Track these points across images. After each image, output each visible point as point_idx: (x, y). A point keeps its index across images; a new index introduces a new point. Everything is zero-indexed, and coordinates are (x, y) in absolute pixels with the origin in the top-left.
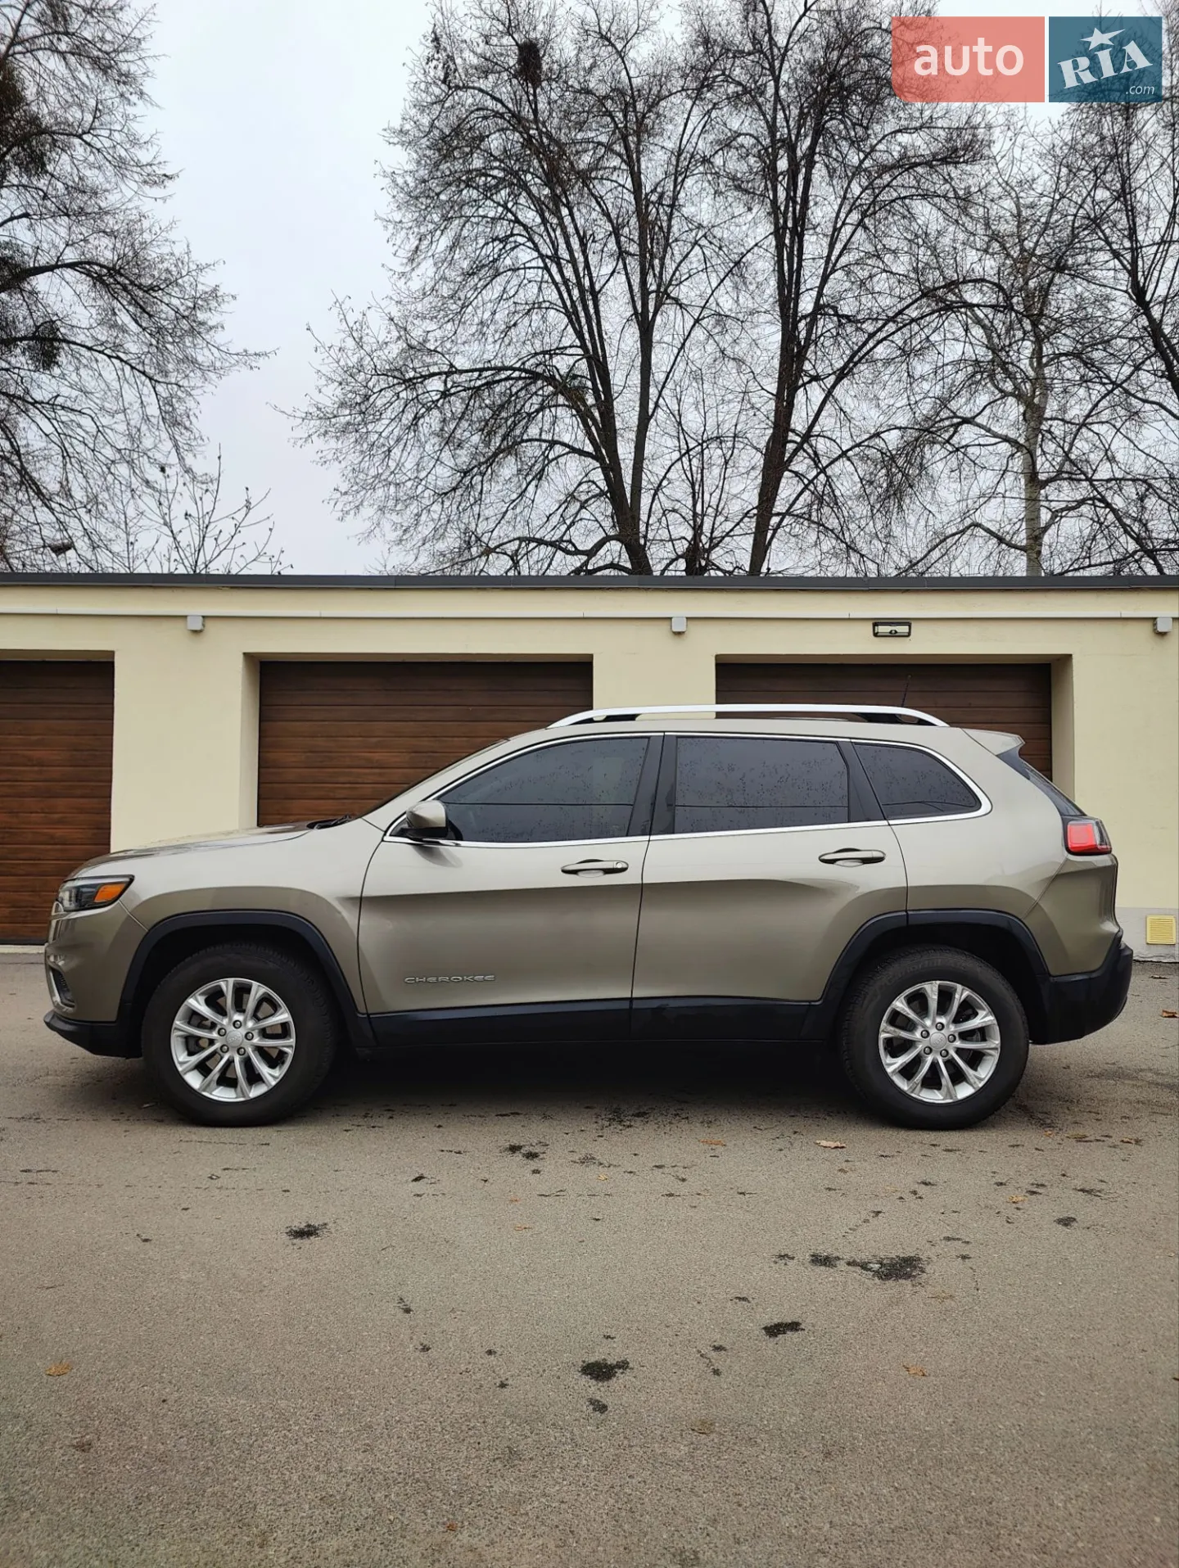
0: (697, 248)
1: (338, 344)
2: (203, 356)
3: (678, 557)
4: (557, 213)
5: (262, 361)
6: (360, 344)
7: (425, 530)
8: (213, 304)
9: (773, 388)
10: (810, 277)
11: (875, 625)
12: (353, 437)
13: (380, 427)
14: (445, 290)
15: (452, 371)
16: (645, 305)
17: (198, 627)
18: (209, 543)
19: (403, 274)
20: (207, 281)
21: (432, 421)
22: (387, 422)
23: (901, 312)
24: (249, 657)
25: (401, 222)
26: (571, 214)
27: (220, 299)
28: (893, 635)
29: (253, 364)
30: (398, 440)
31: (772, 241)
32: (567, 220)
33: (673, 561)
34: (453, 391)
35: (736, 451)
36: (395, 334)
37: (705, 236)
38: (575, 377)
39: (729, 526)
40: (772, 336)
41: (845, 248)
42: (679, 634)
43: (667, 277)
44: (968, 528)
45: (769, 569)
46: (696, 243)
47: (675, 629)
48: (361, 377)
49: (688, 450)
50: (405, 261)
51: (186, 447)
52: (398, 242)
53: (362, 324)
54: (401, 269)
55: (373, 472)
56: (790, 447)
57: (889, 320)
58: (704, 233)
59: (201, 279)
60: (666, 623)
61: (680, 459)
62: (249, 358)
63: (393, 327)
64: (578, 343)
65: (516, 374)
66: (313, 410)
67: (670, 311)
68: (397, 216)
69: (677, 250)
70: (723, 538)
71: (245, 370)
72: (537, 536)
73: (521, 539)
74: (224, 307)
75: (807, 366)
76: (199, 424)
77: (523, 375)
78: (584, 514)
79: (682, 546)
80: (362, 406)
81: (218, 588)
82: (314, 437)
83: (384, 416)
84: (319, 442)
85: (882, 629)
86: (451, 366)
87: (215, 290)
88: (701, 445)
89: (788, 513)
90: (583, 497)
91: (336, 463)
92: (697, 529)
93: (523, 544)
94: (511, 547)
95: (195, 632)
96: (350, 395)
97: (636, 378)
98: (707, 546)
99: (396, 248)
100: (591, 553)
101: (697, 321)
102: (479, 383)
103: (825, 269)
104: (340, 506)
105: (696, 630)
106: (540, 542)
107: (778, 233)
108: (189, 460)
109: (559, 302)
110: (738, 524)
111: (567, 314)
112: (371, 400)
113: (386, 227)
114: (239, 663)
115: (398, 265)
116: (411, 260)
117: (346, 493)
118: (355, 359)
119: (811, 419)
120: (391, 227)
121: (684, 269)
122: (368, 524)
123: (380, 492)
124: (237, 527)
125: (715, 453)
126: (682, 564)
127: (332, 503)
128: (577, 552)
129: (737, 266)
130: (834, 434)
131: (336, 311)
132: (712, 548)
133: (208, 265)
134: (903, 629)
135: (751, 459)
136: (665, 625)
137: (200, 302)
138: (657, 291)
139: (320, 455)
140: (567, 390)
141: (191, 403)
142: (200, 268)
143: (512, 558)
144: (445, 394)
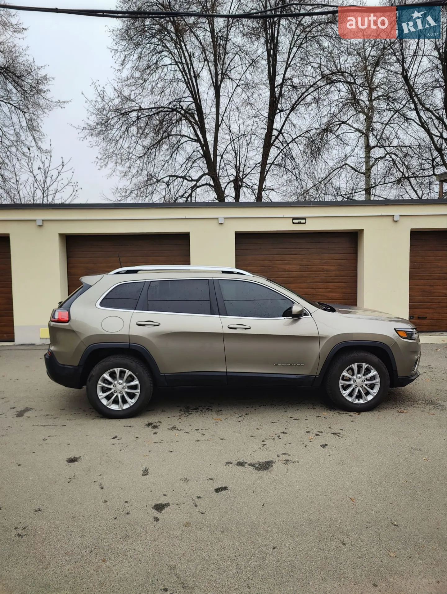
0: (237, 55)
1: (94, 99)
2: (42, 102)
3: (231, 182)
4: (180, 45)
5: (66, 105)
6: (103, 100)
7: (134, 171)
8: (45, 82)
10: (280, 68)
11: (293, 219)
12: (102, 136)
13: (113, 132)
14: (137, 74)
15: (141, 109)
16: (217, 80)
17: (41, 224)
18: (48, 180)
19: (119, 70)
20: (42, 73)
21: (134, 129)
22: (116, 130)
23: (314, 84)
24: (61, 235)
25: (117, 50)
26: (185, 45)
27: (48, 80)
28: (300, 223)
29: (62, 106)
30: (121, 137)
31: (266, 53)
32: (184, 48)
33: (229, 183)
34: (142, 116)
35: (252, 140)
36: (117, 95)
37: (240, 50)
38: (190, 110)
39: (249, 170)
40: (267, 94)
41: (294, 57)
43: (226, 66)
44: (344, 165)
45: (265, 186)
46: (237, 53)
47: (220, 223)
48: (105, 112)
49: (233, 140)
50: (120, 65)
51: (38, 139)
52: (116, 58)
53: (104, 91)
54: (118, 68)
55: (111, 150)
56: (273, 138)
57: (311, 86)
59: (39, 72)
60: (217, 220)
61: (231, 143)
62: (61, 103)
63: (116, 93)
64: (190, 95)
65: (166, 109)
66: (86, 126)
67: (227, 81)
68: (116, 48)
70: (247, 174)
71: (59, 108)
72: (176, 175)
73: (170, 176)
74: (49, 82)
75: (279, 106)
76: (43, 130)
77: (169, 110)
78: (195, 164)
79: (232, 178)
80: (106, 124)
81: (47, 209)
82: (88, 137)
83: (114, 127)
84: (89, 138)
85: (295, 221)
86: (140, 107)
87: (45, 76)
88: (239, 138)
89: (273, 163)
90: (195, 158)
91: (97, 147)
92: (238, 171)
93: (171, 178)
94: (167, 179)
95: (40, 226)
96: (100, 120)
97: (214, 110)
98: (241, 178)
99: (115, 60)
100: (197, 181)
101: (238, 86)
102: (151, 113)
103: (286, 66)
104: (99, 164)
106: (177, 177)
107: (268, 51)
108: (40, 144)
109: (183, 79)
110: (253, 169)
111: (186, 83)
112: (109, 122)
113: (111, 52)
114: (57, 238)
115: (117, 66)
116: (122, 64)
117: (101, 159)
118: (102, 105)
119: (282, 123)
120: (113, 51)
121: (232, 64)
122: (111, 171)
123: (114, 158)
124: (59, 173)
125: (243, 142)
126: (232, 184)
127: (96, 163)
128: (192, 180)
129: (253, 62)
130: (290, 133)
131: (93, 86)
132: (243, 178)
133: (42, 67)
134: (303, 221)
135: (258, 143)
137: (40, 81)
138: (222, 73)
139: (90, 143)
140: (187, 115)
141: (39, 121)
142: (39, 68)
143: (166, 184)
144: (138, 118)
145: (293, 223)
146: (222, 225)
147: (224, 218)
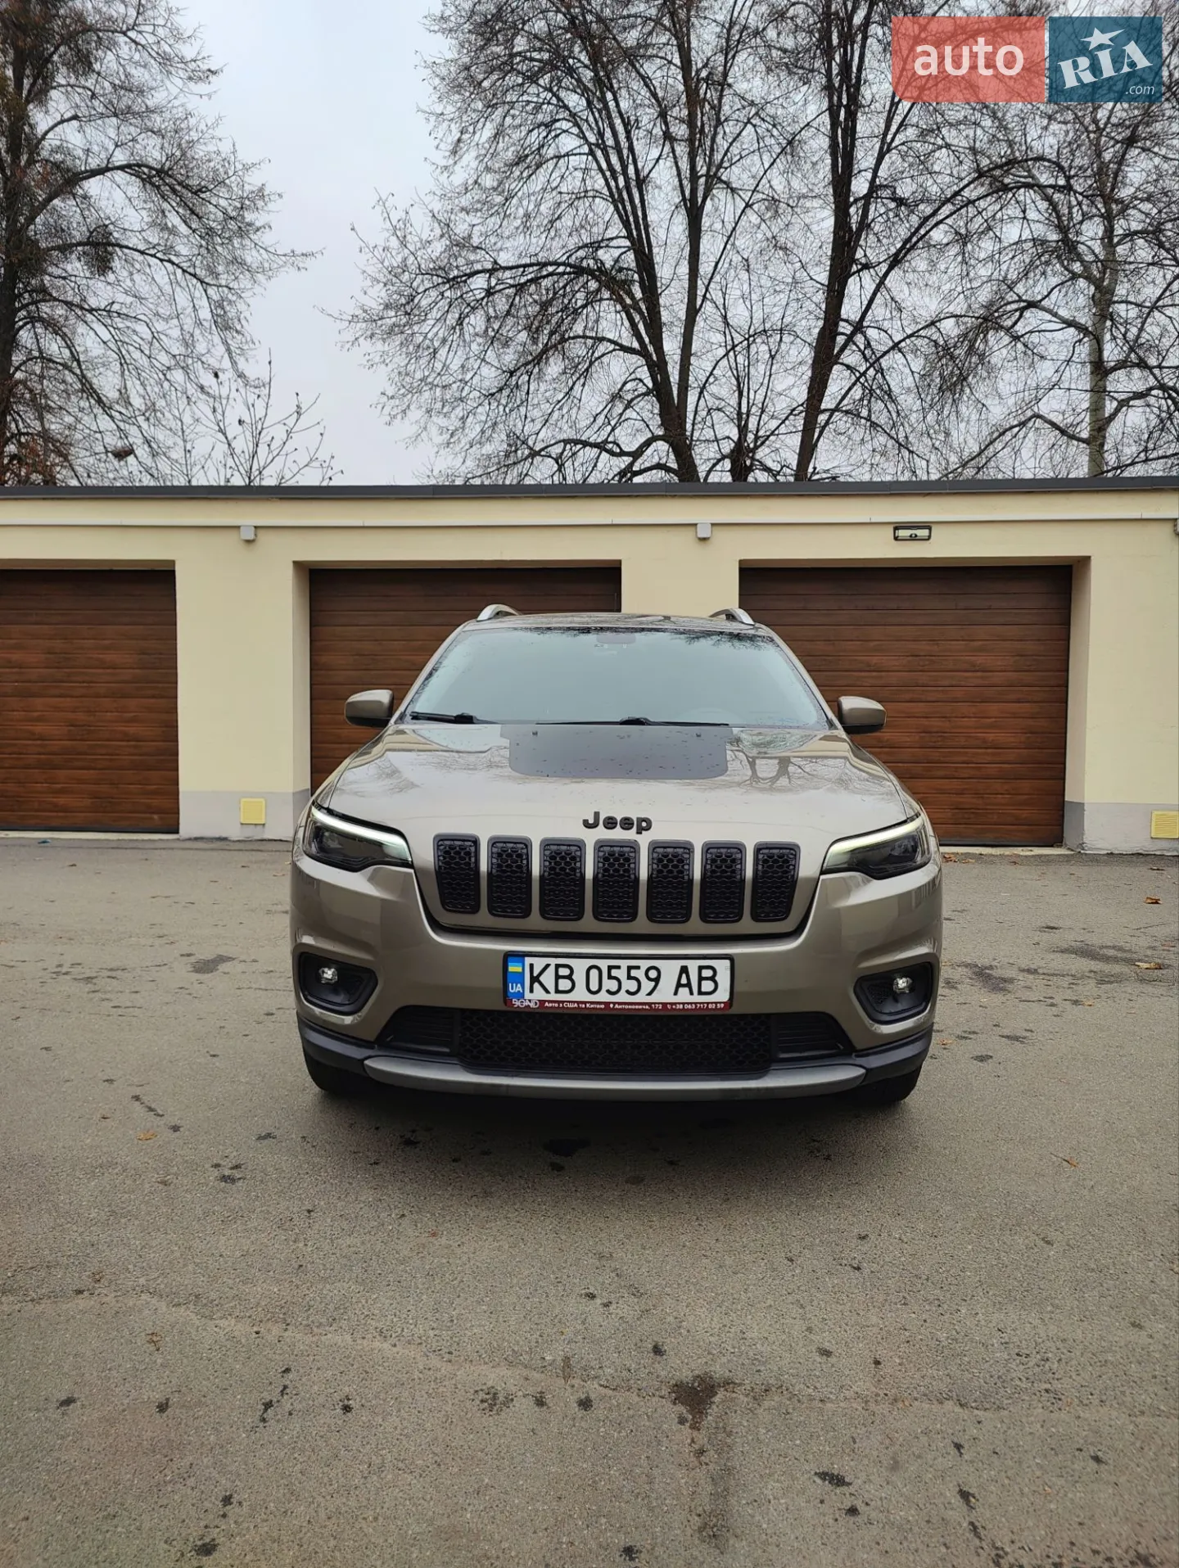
0: (749, 126)
1: (381, 243)
2: (251, 257)
3: (724, 457)
4: (603, 100)
5: (309, 262)
6: (403, 243)
7: (473, 430)
8: (260, 203)
9: (823, 277)
10: (864, 157)
11: (896, 529)
12: (398, 339)
13: (425, 328)
14: (489, 181)
15: (496, 268)
16: (694, 191)
17: (251, 537)
18: (263, 451)
19: (446, 168)
20: (253, 180)
21: (477, 321)
22: (432, 322)
23: (957, 193)
24: (299, 565)
25: (442, 114)
26: (616, 99)
27: (266, 199)
28: (913, 538)
29: (301, 265)
30: (444, 341)
31: (826, 119)
32: (612, 104)
33: (719, 461)
34: (498, 288)
35: (783, 345)
36: (438, 232)
37: (757, 114)
38: (621, 270)
39: (774, 424)
40: (824, 221)
41: (901, 124)
42: (704, 539)
43: (718, 157)
44: (1030, 419)
45: (815, 468)
46: (749, 121)
47: (701, 535)
48: (406, 277)
49: (734, 347)
50: (448, 154)
51: (238, 351)
52: (440, 135)
53: (406, 222)
54: (444, 163)
55: (419, 375)
56: (840, 340)
57: (948, 200)
58: (756, 109)
59: (246, 179)
60: (693, 528)
61: (727, 354)
62: (297, 258)
63: (436, 225)
64: (624, 233)
65: (561, 269)
66: (359, 312)
68: (439, 109)
69: (730, 128)
70: (768, 436)
71: (293, 271)
72: (583, 438)
73: (566, 442)
74: (271, 206)
75: (859, 254)
76: (252, 328)
77: (568, 269)
78: (629, 413)
79: (727, 447)
80: (408, 307)
81: (267, 499)
82: (361, 340)
83: (429, 316)
84: (366, 345)
85: (902, 533)
86: (495, 262)
87: (261, 190)
88: (748, 339)
89: (837, 409)
90: (629, 397)
91: (383, 366)
92: (743, 430)
93: (568, 447)
94: (556, 450)
95: (249, 542)
96: (395, 296)
97: (684, 269)
98: (752, 446)
99: (438, 141)
100: (637, 454)
101: (748, 205)
102: (523, 280)
103: (881, 148)
104: (387, 410)
105: (721, 536)
106: (585, 444)
107: (833, 111)
108: (242, 365)
109: (605, 191)
110: (783, 422)
111: (614, 202)
112: (416, 301)
113: (428, 120)
114: (289, 573)
115: (441, 157)
116: (454, 152)
117: (392, 397)
118: (399, 259)
119: (865, 303)
120: (432, 119)
121: (735, 150)
122: (415, 429)
123: (427, 395)
124: (289, 433)
125: (761, 349)
126: (727, 464)
127: (380, 406)
128: (622, 453)
129: (791, 145)
130: (885, 326)
131: (379, 209)
132: (756, 447)
133: (254, 165)
134: (924, 533)
135: (800, 354)
136: (690, 532)
137: (247, 202)
138: (707, 175)
139: (367, 357)
140: (611, 282)
141: (241, 306)
142: (246, 168)
143: (556, 461)
144: (490, 292)
145: (896, 538)
146: (708, 542)
147: (713, 525)
